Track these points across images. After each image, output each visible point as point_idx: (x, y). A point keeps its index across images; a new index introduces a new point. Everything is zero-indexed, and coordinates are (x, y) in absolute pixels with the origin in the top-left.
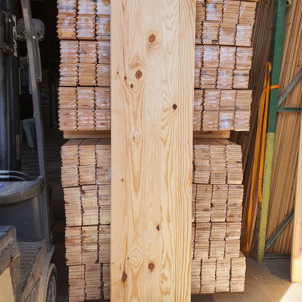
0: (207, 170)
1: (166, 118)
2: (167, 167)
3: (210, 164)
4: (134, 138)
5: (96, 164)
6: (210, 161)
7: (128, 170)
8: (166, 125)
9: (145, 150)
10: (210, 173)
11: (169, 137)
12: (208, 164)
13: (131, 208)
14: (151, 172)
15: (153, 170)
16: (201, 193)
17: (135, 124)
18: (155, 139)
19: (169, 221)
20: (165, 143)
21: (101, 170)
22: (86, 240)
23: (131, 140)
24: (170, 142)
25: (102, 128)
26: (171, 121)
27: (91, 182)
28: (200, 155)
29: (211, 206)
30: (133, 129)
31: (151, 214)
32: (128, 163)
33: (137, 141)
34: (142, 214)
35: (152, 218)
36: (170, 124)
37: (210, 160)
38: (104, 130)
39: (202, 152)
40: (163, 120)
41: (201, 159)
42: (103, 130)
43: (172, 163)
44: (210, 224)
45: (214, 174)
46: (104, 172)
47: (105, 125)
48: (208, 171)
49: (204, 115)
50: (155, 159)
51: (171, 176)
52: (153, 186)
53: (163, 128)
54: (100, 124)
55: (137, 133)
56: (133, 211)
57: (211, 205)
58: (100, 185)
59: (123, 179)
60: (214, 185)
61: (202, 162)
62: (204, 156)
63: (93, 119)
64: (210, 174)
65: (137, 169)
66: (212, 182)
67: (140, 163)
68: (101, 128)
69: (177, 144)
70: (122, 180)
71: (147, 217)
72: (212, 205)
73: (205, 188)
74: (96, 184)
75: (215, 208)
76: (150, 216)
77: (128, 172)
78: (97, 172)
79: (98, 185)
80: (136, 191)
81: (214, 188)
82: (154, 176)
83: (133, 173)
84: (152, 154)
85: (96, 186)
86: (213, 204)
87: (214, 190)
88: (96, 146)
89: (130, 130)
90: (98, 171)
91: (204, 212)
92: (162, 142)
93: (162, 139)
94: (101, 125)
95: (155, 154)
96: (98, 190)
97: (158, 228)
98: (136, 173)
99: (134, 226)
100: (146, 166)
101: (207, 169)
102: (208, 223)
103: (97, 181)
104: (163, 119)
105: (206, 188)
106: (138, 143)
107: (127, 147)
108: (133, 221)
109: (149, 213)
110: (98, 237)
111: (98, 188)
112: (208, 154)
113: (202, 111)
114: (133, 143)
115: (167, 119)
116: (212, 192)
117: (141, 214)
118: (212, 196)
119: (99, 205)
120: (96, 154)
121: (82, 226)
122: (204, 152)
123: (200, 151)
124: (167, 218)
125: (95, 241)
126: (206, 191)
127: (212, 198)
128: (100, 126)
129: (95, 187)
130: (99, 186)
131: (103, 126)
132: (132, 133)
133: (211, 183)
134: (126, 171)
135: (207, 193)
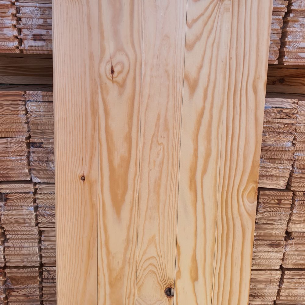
0: (286, 160)
1: (199, 18)
2: (196, 150)
3: (293, 144)
4: (112, 71)
5: (29, 137)
6: (294, 139)
7: (97, 155)
8: (198, 38)
9: (140, 103)
10: (293, 166)
11: (205, 71)
12: (289, 144)
13: (104, 246)
14: (155, 162)
15: (161, 155)
16: (269, 209)
17: (116, 33)
18: (168, 75)
19: (195, 279)
20: (193, 88)
21: (41, 150)
22: (16, 296)
23: (104, 76)
24: (208, 86)
25: (37, 48)
26: (212, 29)
27: (19, 177)
28: (273, 122)
29: (285, 237)
30: (110, 48)
31: (151, 261)
32: (97, 135)
33: (119, 78)
34: (131, 261)
35: (155, 270)
36: (208, 37)
37: (295, 137)
38: (44, 54)
39: (278, 116)
40: (189, 25)
41: (274, 132)
42: (41, 52)
43: (209, 141)
44: (280, 272)
45: (300, 168)
46: (46, 155)
47: (44, 40)
48: (289, 160)
49: (290, 24)
50: (166, 129)
51: (204, 172)
52: (158, 194)
53: (189, 47)
54: (30, 37)
55: (120, 57)
56: (108, 252)
57: (285, 235)
58: (40, 183)
59: (84, 176)
60: (297, 193)
61: (275, 141)
62: (283, 126)
63: (15, 22)
64: (291, 167)
65: (120, 151)
66: (296, 185)
67: (129, 138)
68: (33, 48)
69: (224, 89)
70: (83, 178)
71: (143, 268)
72: (288, 235)
73: (277, 198)
74: (30, 181)
75: (294, 242)
76: (151, 264)
77: (96, 160)
78: (31, 154)
79: (35, 184)
80: (118, 204)
81: (297, 199)
82: (161, 171)
83: (111, 162)
84: (159, 115)
85: (31, 186)
86: (292, 232)
87: (296, 203)
88: (25, 92)
89: (103, 51)
90: (33, 152)
91: (271, 249)
92: (186, 84)
93: (186, 77)
94: (35, 40)
95: (166, 117)
96: (35, 193)
97: (169, 292)
98: (117, 162)
99: (112, 285)
100: (142, 144)
101: (286, 157)
102: (277, 270)
103: (32, 175)
104: (190, 21)
105: (280, 198)
106: (122, 86)
107: (94, 95)
108: (110, 275)
109: (149, 259)
110: (41, 289)
111: (36, 190)
112: (293, 122)
113: (287, 14)
114: (109, 83)
115: (200, 22)
116: (292, 208)
117: (128, 260)
118: (291, 215)
119: (39, 226)
120: (27, 112)
121: (5, 267)
122: (283, 116)
123: (273, 114)
124: (191, 272)
125: (35, 297)
126: (278, 204)
127: (290, 219)
128: (33, 43)
129: (29, 188)
130: (38, 186)
131: (40, 43)
132: (107, 57)
133: (292, 189)
134: (92, 155)
135: (281, 210)
